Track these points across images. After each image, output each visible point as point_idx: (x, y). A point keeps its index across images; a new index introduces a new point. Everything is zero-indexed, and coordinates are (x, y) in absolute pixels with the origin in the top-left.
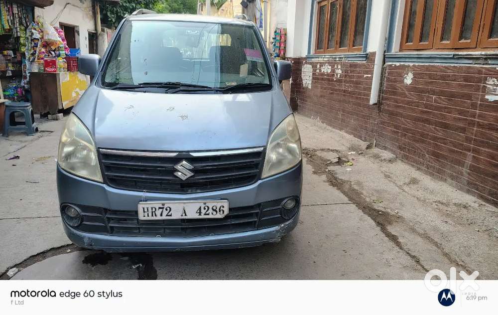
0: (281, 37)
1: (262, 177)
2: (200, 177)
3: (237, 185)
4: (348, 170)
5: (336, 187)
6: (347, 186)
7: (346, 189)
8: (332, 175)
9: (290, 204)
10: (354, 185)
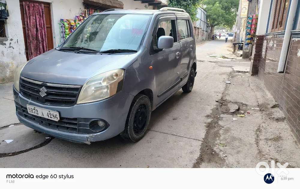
0: (252, 20)
1: (77, 103)
2: (50, 97)
3: (66, 105)
4: (234, 119)
5: (207, 128)
6: (216, 130)
7: (213, 131)
8: (218, 120)
9: (101, 124)
10: (222, 130)
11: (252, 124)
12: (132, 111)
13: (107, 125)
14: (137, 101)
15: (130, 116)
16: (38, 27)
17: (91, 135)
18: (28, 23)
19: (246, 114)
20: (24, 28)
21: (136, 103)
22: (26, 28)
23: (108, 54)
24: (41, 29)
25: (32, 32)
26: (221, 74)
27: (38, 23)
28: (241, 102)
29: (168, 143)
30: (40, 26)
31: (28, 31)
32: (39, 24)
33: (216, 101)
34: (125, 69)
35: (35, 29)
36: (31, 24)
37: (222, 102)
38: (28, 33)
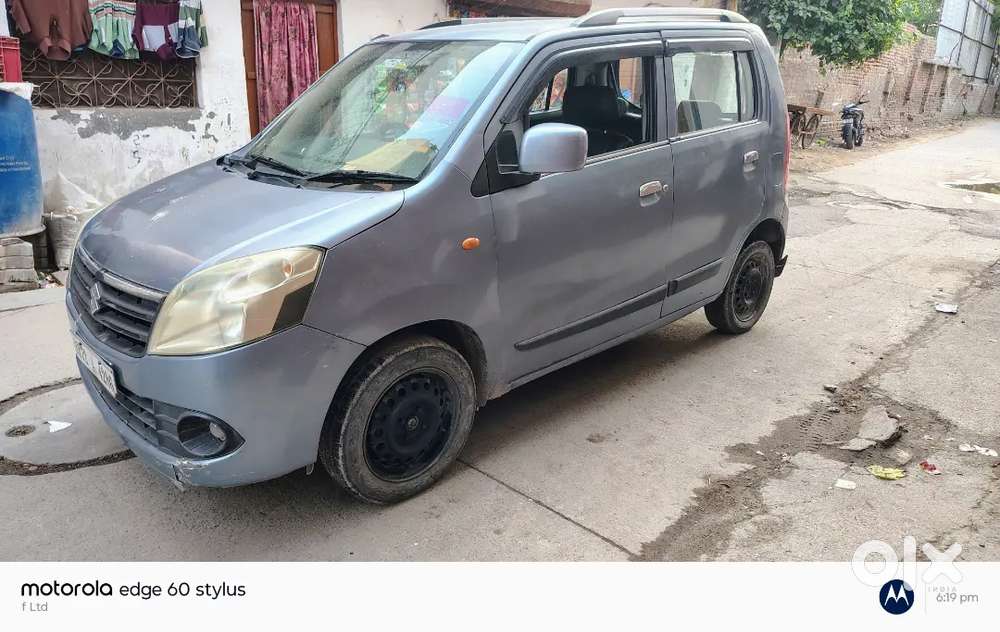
1: (149, 351)
2: (105, 318)
4: (842, 483)
5: (695, 504)
6: (725, 517)
7: (710, 519)
8: (770, 475)
9: (216, 431)
10: (755, 523)
11: (910, 521)
12: (357, 396)
13: (233, 441)
14: (388, 361)
15: (347, 415)
16: (294, 76)
17: (185, 462)
18: (263, 64)
19: (915, 470)
20: (251, 81)
21: (379, 368)
22: (259, 81)
23: (332, 184)
24: (304, 82)
25: (276, 93)
26: (937, 269)
27: (294, 66)
28: (934, 408)
29: (498, 532)
30: (300, 74)
31: (264, 88)
32: (299, 68)
33: (827, 389)
34: (326, 249)
35: (285, 84)
36: (274, 67)
37: (849, 399)
38: (264, 96)
